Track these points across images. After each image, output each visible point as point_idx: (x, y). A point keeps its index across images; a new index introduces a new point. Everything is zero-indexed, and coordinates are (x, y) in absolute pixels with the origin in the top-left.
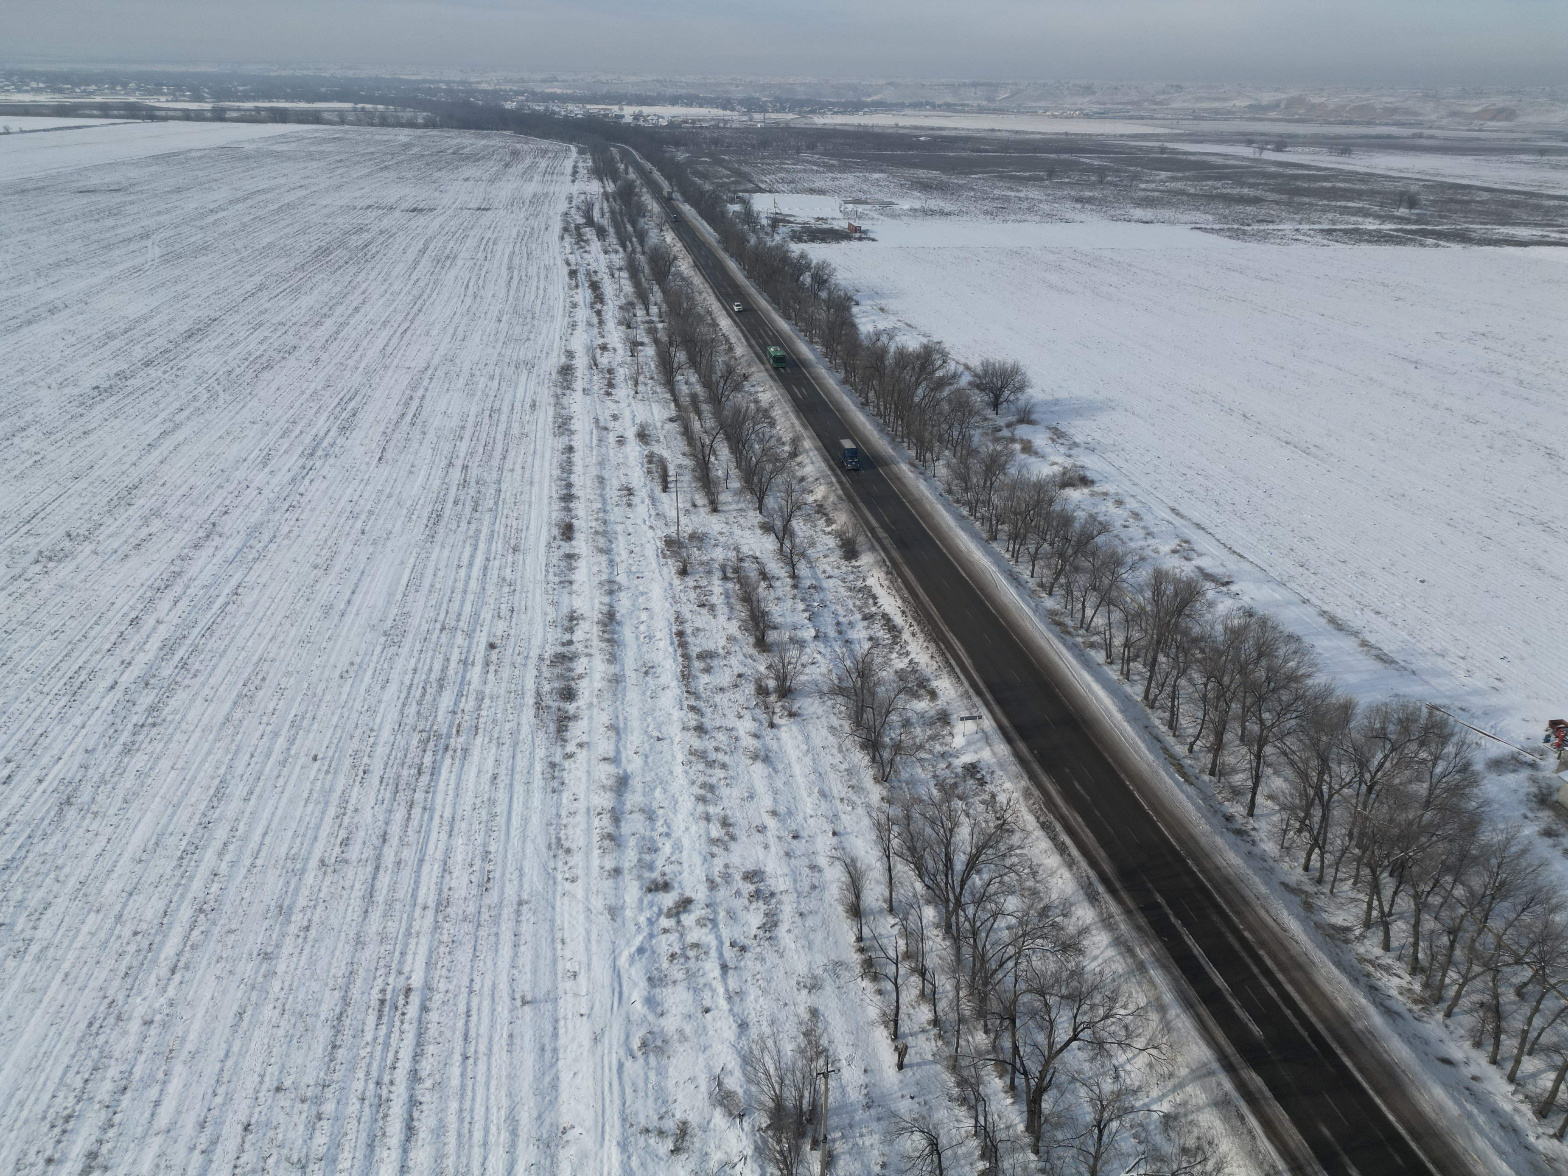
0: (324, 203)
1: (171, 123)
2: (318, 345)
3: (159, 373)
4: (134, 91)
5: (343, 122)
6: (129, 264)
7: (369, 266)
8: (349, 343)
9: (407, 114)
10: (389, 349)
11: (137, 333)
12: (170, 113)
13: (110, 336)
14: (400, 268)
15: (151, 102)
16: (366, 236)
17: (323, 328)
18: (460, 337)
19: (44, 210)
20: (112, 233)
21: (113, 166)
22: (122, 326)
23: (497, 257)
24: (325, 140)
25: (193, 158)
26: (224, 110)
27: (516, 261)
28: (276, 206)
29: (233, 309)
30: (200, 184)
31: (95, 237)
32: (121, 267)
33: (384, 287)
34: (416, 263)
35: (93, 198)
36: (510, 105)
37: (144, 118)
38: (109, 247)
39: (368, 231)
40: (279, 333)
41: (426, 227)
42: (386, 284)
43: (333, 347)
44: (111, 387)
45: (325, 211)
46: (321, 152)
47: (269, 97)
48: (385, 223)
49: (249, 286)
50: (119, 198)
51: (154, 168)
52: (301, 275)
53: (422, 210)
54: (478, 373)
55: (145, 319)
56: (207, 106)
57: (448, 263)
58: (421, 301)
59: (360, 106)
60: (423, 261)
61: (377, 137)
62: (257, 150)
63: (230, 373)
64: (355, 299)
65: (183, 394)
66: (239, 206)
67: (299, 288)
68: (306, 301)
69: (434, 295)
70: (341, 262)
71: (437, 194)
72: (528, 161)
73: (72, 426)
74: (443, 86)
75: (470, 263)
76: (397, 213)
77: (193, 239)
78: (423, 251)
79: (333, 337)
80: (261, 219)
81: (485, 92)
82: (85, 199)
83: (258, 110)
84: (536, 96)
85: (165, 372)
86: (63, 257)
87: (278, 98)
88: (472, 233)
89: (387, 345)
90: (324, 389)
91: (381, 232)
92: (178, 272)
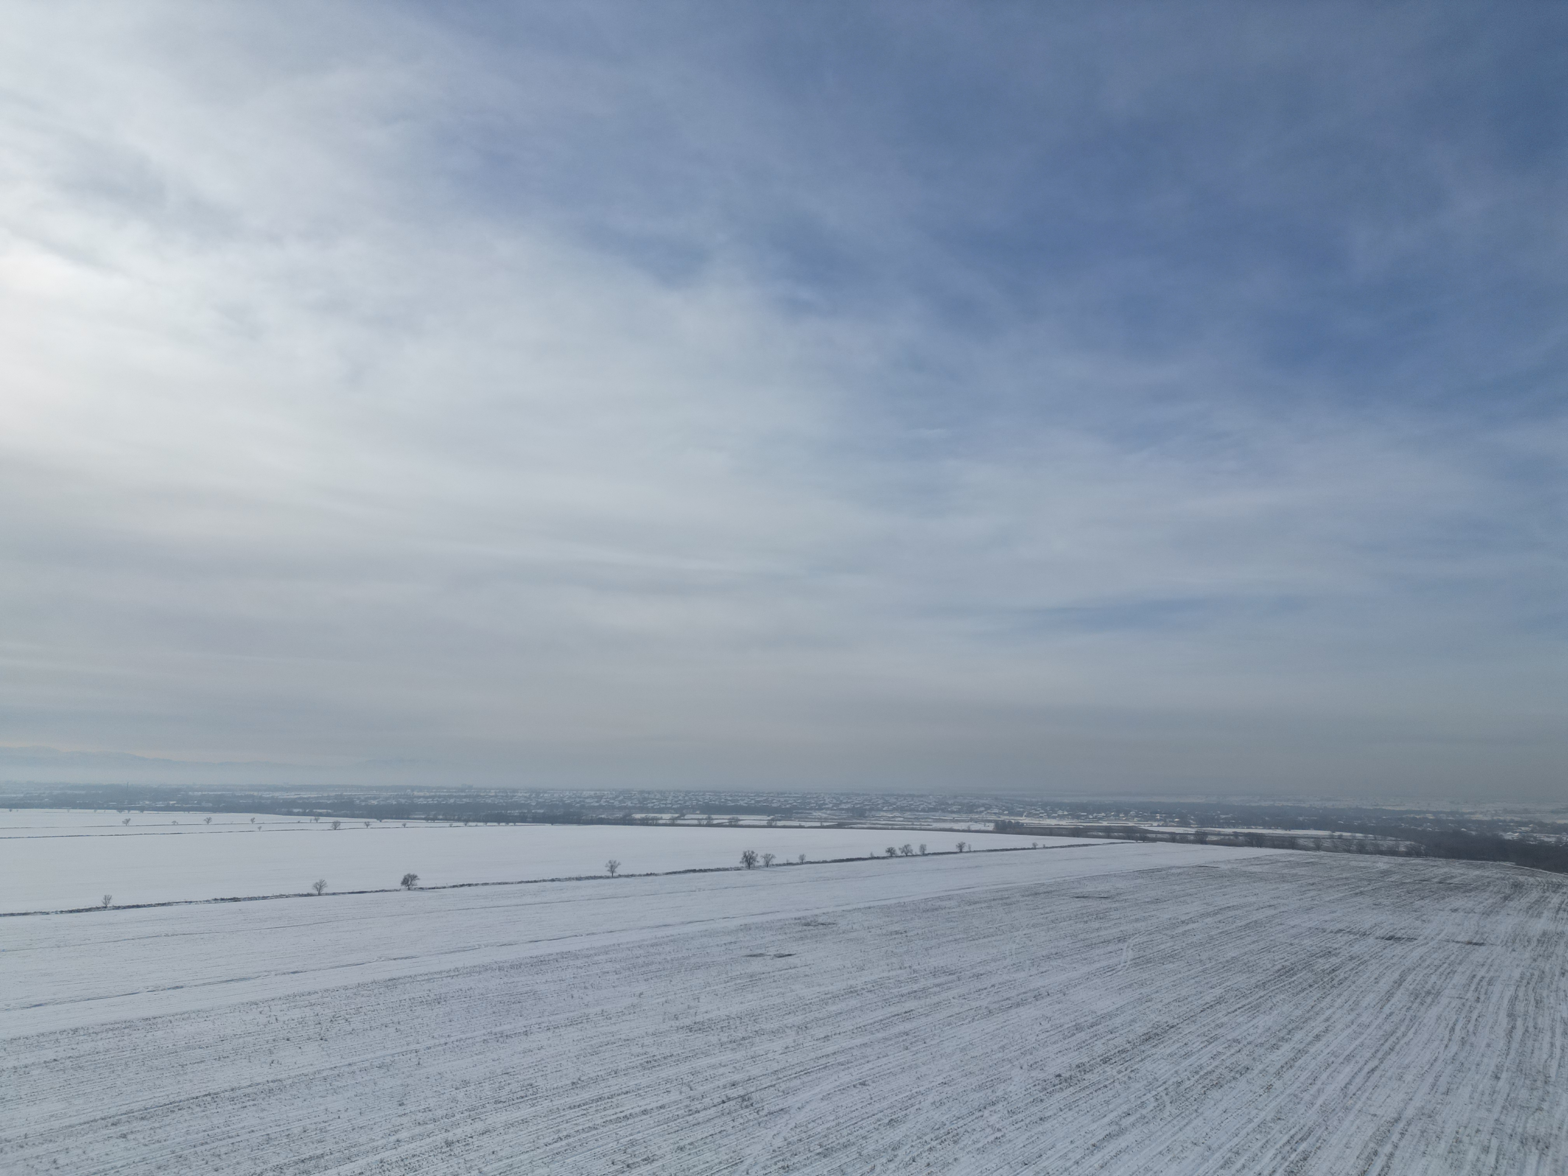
0: (1292, 923)
1: (1159, 844)
2: (1272, 1070)
3: (1115, 1072)
4: (1133, 817)
5: (1318, 848)
6: (1104, 963)
7: (1335, 992)
8: (1305, 1074)
9: (1388, 843)
10: (1352, 1089)
11: (1101, 1028)
12: (1159, 836)
13: (1079, 1028)
14: (1370, 998)
15: (1145, 826)
16: (1334, 960)
17: (1279, 1052)
18: (1442, 1089)
19: (1048, 910)
20: (1095, 934)
21: (1106, 877)
22: (1090, 1019)
23: (1494, 999)
24: (1298, 864)
25: (1173, 874)
26: (1206, 834)
27: (1520, 1007)
28: (1243, 923)
29: (1191, 1019)
30: (1177, 897)
31: (1081, 937)
32: (1098, 965)
33: (1350, 1018)
34: (1390, 995)
35: (1086, 902)
36: (1509, 836)
37: (1136, 839)
38: (1091, 946)
39: (1336, 955)
40: (1233, 1051)
41: (1403, 957)
42: (1354, 1014)
43: (1288, 1075)
44: (1071, 1077)
45: (1293, 931)
46: (1296, 875)
47: (1248, 824)
48: (1356, 949)
49: (1208, 998)
50: (1106, 904)
51: (1139, 881)
52: (1262, 993)
53: (1399, 939)
54: (1466, 1139)
55: (1110, 1016)
56: (1192, 831)
57: (1429, 1000)
58: (1393, 1039)
59: (1337, 834)
60: (1399, 994)
61: (1353, 863)
62: (1231, 870)
63: (1179, 1084)
64: (1318, 1026)
65: (1132, 1098)
66: (1209, 920)
67: (1258, 1006)
68: (1263, 1021)
69: (1410, 1034)
70: (1305, 985)
71: (1418, 923)
72: (1535, 895)
73: (1034, 1109)
74: (1430, 817)
75: (1456, 1003)
76: (1371, 940)
77: (1163, 947)
78: (1399, 983)
79: (1289, 1064)
80: (1227, 933)
81: (1480, 823)
82: (1079, 903)
83: (1236, 835)
84: (1542, 827)
85: (1119, 1072)
86: (1054, 951)
87: (1256, 825)
88: (1460, 969)
89: (1349, 1083)
90: (1273, 1121)
91: (1352, 958)
92: (1145, 976)
